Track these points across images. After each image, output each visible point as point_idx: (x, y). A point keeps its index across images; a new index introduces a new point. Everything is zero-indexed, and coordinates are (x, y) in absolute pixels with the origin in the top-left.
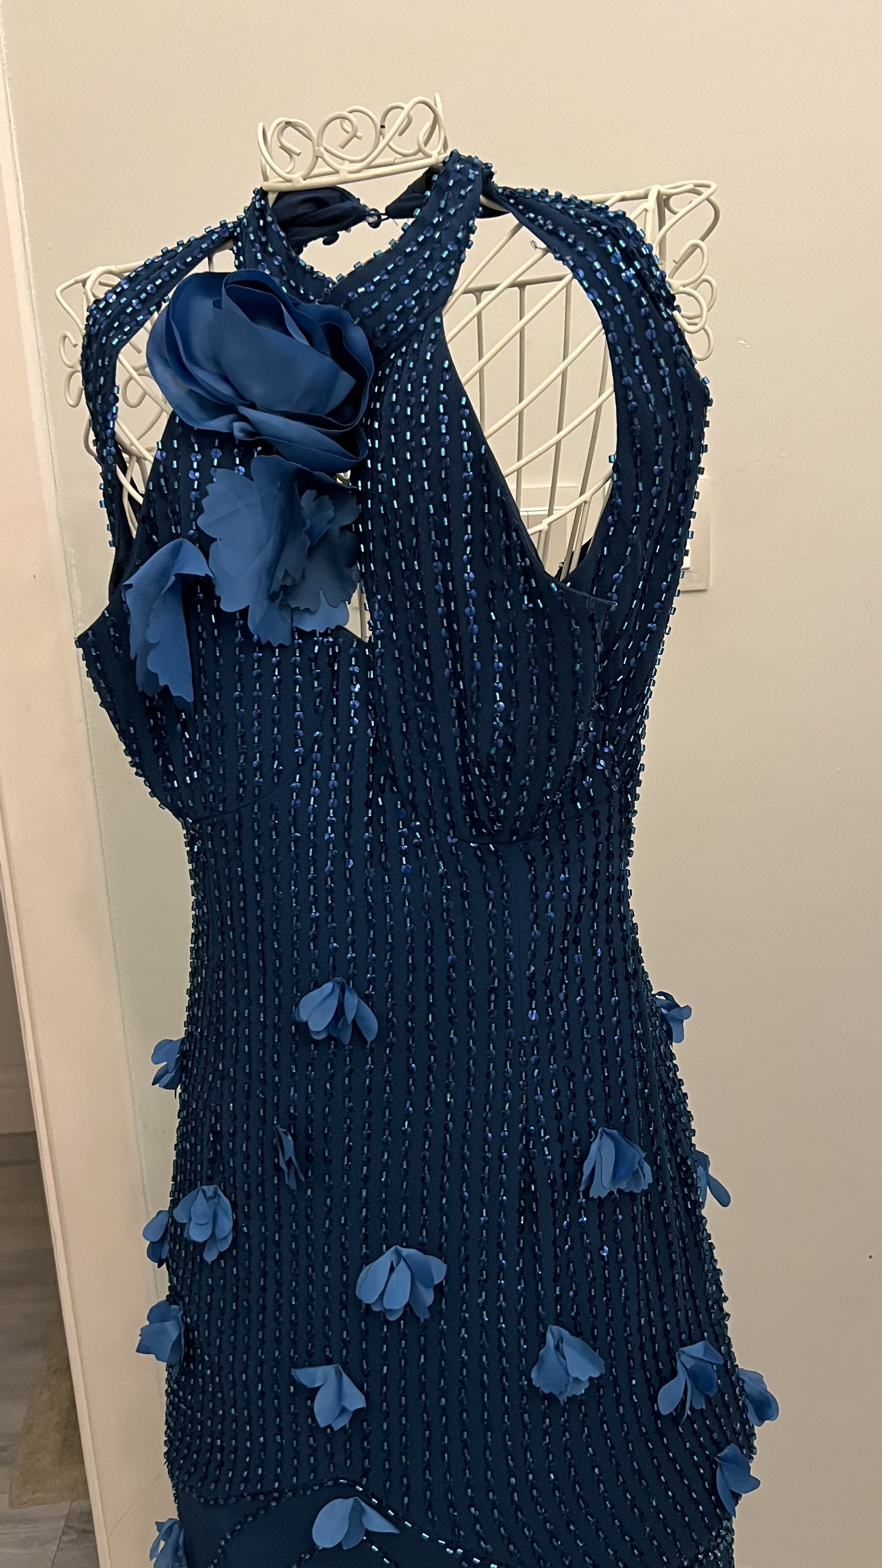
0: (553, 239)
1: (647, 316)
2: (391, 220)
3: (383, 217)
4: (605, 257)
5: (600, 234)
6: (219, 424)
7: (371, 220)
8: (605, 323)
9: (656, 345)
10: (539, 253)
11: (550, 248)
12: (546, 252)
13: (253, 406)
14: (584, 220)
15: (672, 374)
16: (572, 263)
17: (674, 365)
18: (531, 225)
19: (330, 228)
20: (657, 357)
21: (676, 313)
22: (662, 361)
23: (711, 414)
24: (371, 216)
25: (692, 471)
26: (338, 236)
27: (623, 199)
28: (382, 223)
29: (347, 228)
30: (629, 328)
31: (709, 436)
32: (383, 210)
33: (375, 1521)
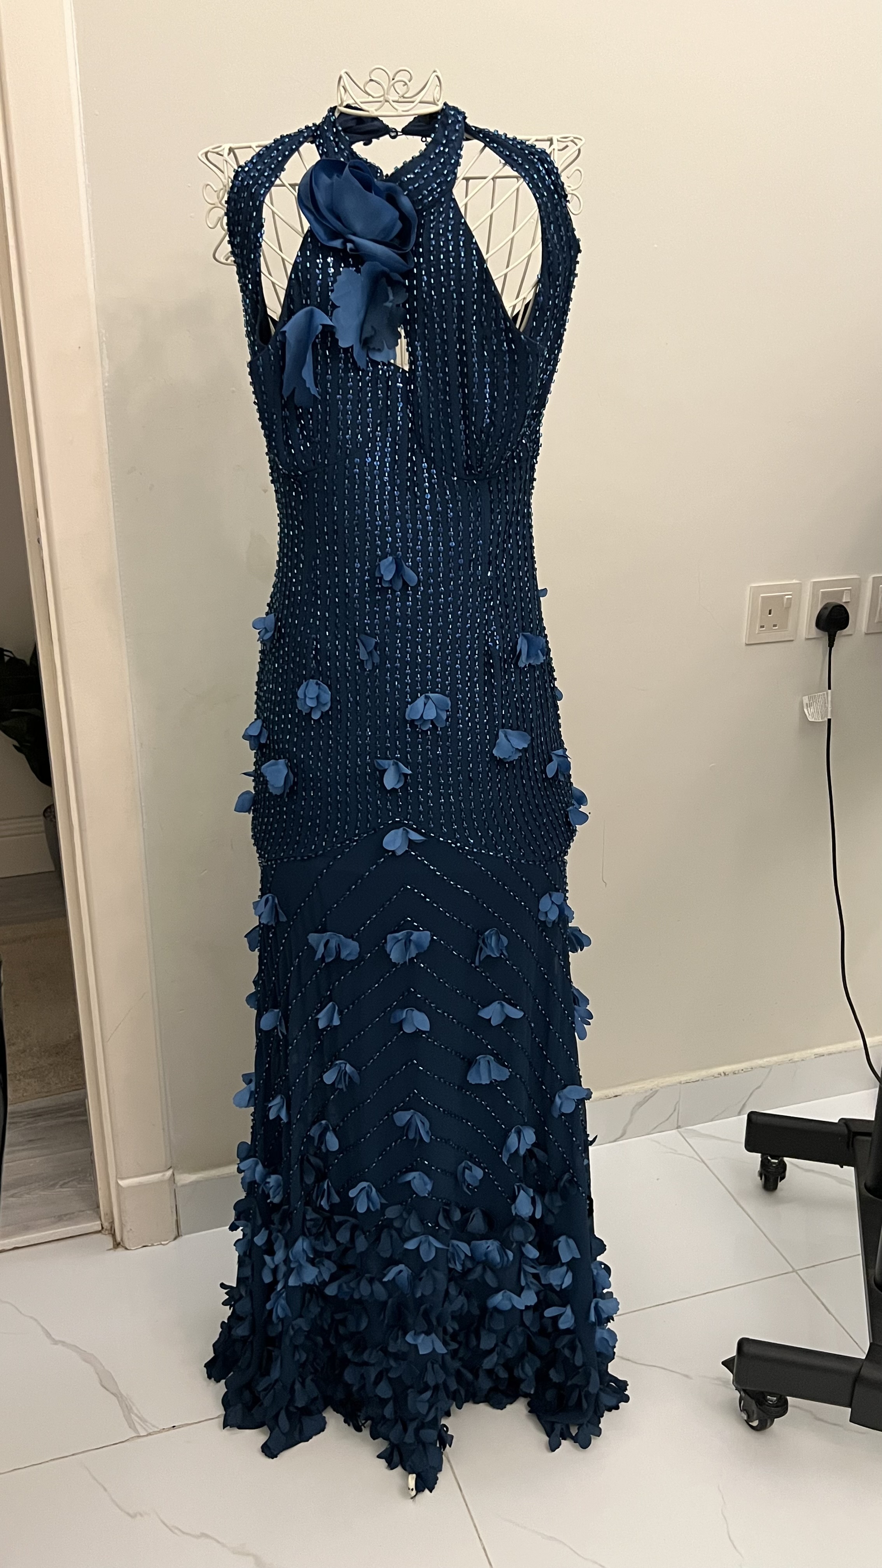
0: (507, 159)
1: (557, 205)
2: (404, 136)
3: (399, 134)
4: (538, 171)
5: (536, 160)
6: (337, 243)
7: (393, 134)
8: (539, 206)
9: (560, 221)
10: (501, 165)
11: (507, 163)
12: (505, 165)
13: (355, 234)
14: (527, 152)
15: (566, 235)
16: (523, 174)
17: (567, 231)
18: (494, 149)
19: (367, 137)
20: (560, 226)
21: (568, 204)
22: (562, 228)
23: (580, 257)
24: (393, 132)
25: (570, 286)
27: (537, 140)
28: (398, 137)
29: (378, 137)
30: (549, 210)
31: (578, 269)
32: (399, 129)
33: (415, 836)
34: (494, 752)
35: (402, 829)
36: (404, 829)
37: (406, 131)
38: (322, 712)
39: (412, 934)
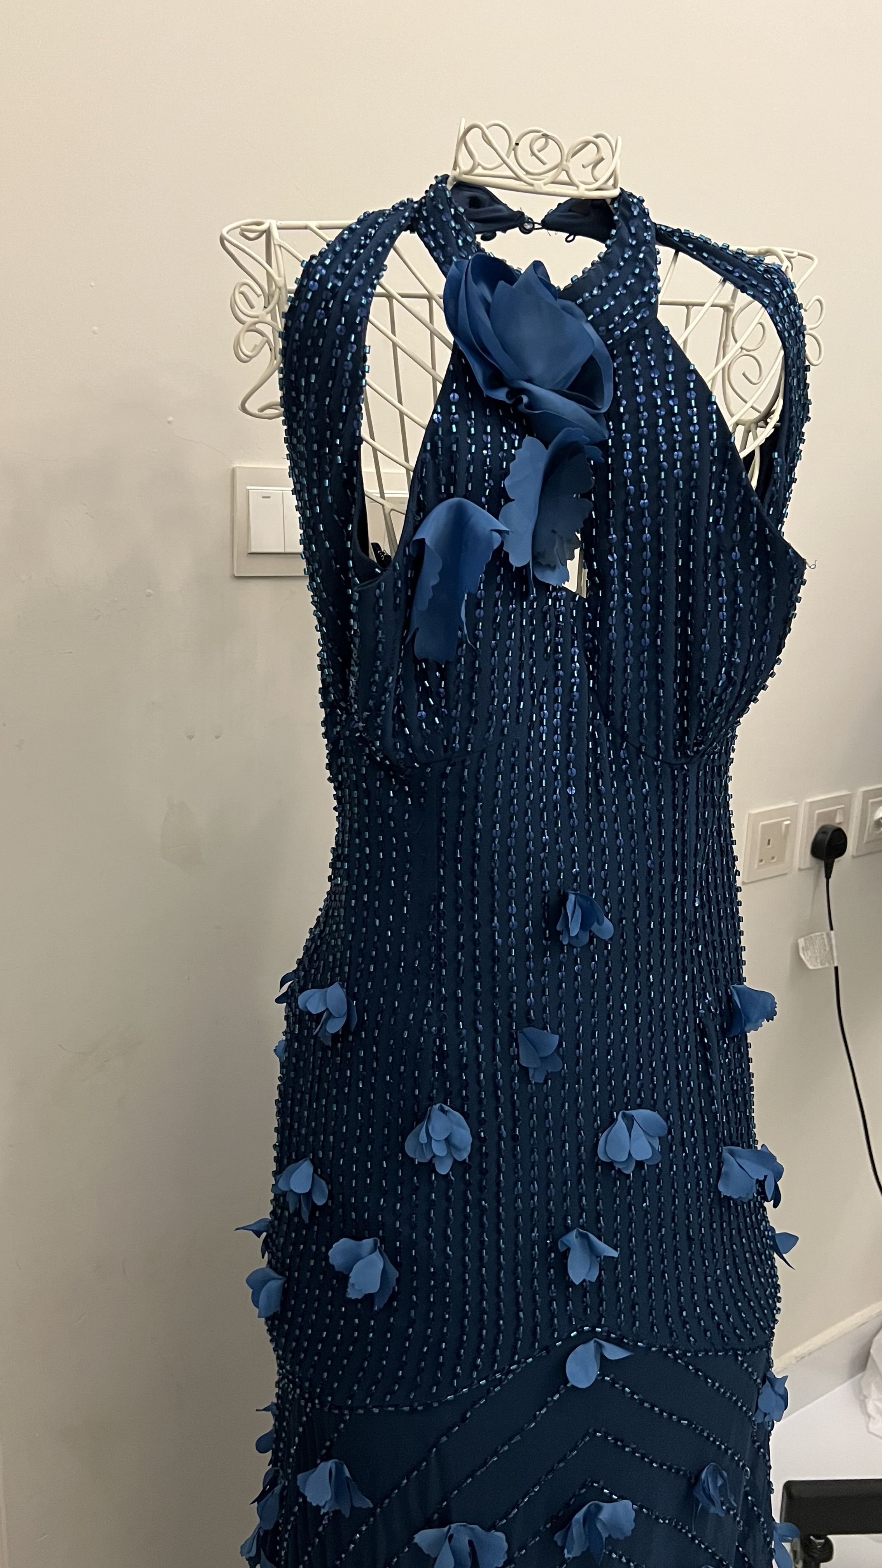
2: (544, 231)
3: (536, 226)
7: (528, 226)
13: (530, 381)
19: (491, 226)
24: (528, 222)
26: (495, 235)
28: (534, 232)
29: (504, 231)
32: (538, 219)
33: (614, 1353)
34: (721, 1188)
35: (592, 1342)
36: (595, 1341)
37: (549, 223)
38: (455, 1161)
39: (599, 1509)
